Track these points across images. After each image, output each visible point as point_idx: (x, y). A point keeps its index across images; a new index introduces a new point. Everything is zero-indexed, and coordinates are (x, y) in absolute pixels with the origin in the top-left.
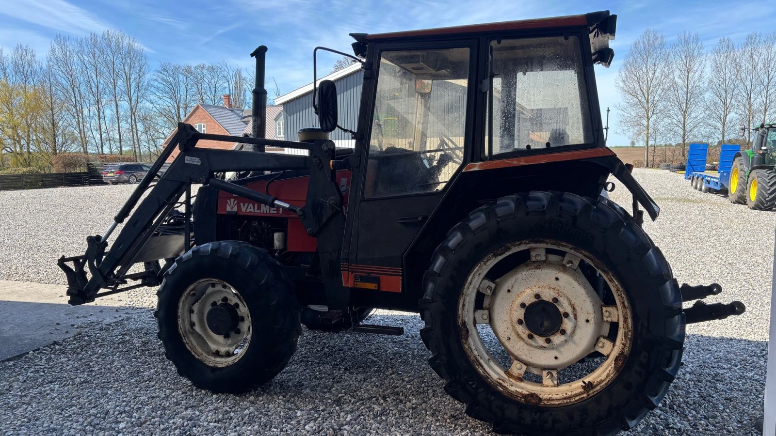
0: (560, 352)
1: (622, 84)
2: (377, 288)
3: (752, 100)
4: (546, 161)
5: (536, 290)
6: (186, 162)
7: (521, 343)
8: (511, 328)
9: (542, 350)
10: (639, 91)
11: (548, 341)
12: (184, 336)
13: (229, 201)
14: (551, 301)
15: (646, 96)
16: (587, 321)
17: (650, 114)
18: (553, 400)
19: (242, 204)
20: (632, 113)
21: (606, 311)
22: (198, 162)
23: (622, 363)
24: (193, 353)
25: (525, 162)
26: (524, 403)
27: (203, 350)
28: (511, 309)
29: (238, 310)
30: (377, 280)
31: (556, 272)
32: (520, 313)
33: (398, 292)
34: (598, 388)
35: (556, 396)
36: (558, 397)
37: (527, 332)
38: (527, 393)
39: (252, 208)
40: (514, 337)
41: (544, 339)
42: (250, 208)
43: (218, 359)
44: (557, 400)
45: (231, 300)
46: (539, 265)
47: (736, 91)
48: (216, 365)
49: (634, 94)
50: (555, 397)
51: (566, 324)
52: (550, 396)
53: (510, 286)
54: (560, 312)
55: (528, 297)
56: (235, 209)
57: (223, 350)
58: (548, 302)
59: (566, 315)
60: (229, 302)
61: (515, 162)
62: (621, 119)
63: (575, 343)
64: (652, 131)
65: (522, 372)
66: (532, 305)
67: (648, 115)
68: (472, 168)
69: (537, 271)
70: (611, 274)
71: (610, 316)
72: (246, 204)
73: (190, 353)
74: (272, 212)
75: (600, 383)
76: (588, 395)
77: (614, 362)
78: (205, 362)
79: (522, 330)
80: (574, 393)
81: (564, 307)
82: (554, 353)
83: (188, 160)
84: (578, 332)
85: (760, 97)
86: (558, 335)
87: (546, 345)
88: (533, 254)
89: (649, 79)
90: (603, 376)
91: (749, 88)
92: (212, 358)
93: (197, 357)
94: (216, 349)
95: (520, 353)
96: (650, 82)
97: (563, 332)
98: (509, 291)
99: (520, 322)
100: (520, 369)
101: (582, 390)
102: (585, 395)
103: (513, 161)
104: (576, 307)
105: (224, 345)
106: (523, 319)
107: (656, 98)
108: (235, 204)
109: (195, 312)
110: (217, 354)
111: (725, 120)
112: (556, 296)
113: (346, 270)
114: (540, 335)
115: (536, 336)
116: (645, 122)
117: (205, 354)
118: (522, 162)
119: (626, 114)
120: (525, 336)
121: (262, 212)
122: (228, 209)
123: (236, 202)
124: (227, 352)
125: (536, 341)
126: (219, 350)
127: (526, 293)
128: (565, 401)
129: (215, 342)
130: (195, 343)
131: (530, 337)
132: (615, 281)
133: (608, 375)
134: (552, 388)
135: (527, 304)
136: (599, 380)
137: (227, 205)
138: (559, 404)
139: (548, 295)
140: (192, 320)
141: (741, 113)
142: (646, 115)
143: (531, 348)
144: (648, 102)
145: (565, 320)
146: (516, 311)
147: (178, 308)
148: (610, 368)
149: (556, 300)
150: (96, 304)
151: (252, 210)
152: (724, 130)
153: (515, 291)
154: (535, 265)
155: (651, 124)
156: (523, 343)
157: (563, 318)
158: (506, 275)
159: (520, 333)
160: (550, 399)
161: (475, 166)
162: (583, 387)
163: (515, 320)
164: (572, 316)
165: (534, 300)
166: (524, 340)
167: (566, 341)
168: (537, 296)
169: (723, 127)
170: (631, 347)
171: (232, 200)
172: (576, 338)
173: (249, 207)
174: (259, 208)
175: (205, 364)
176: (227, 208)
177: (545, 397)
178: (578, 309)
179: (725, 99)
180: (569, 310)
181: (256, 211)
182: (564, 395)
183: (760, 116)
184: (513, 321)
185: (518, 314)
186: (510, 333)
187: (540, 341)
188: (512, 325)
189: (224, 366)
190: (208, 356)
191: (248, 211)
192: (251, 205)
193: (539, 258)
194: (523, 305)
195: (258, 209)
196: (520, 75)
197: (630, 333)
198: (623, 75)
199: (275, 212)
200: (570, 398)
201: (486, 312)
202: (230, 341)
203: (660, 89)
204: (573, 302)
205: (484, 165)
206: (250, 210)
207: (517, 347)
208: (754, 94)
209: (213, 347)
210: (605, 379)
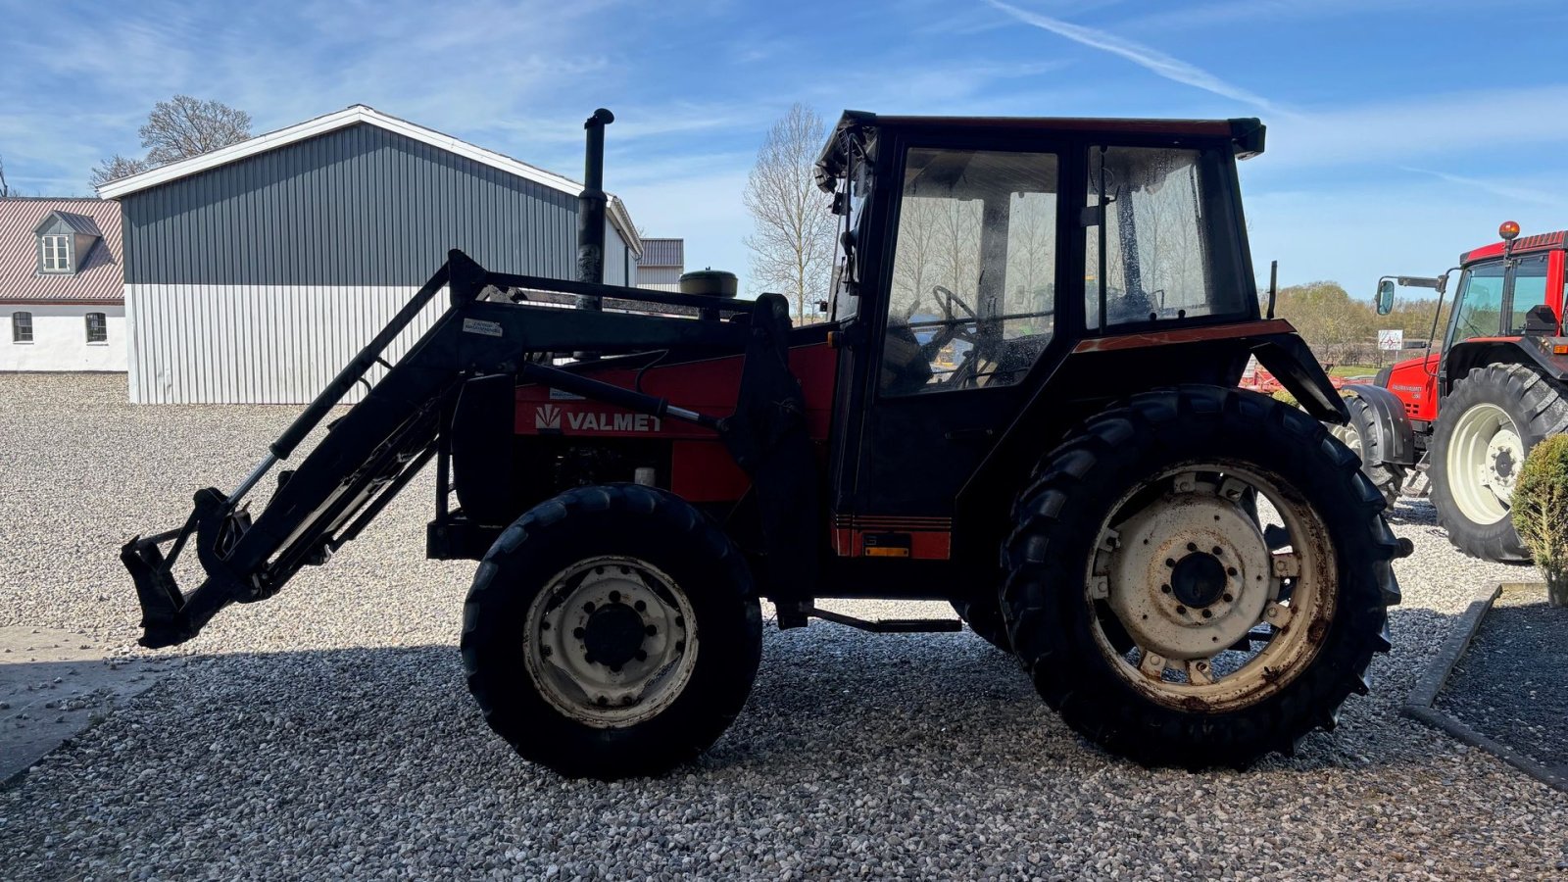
0: (1220, 629)
1: (755, 201)
2: (907, 555)
3: (959, 242)
4: (1200, 338)
5: (1188, 537)
6: (465, 329)
7: (1164, 623)
8: (1149, 599)
9: (1194, 630)
10: (785, 217)
11: (1207, 614)
12: (536, 677)
13: (540, 409)
14: (1211, 553)
15: (797, 226)
16: (1259, 578)
17: (804, 258)
18: (1222, 702)
19: (570, 416)
20: (774, 256)
21: (1280, 562)
22: (496, 331)
23: (1324, 633)
24: (558, 708)
25: (1171, 339)
26: (1187, 712)
27: (573, 701)
28: (1149, 570)
29: (642, 615)
30: (903, 541)
31: (1215, 508)
32: (1165, 576)
33: (943, 558)
34: (1292, 674)
35: (1226, 696)
36: (1229, 697)
37: (1176, 603)
38: (1183, 697)
39: (594, 421)
40: (1153, 613)
41: (1200, 611)
42: (591, 423)
43: (610, 714)
44: (1228, 701)
45: (627, 597)
46: (1189, 498)
47: (936, 226)
48: (611, 724)
49: (776, 221)
50: (1224, 697)
51: (1232, 586)
52: (1218, 697)
53: (1148, 534)
54: (1223, 568)
55: (1177, 550)
56: (556, 424)
57: (615, 694)
58: (1207, 554)
59: (1233, 572)
60: (622, 600)
61: (1155, 340)
62: (755, 266)
63: (1241, 613)
64: (809, 290)
65: (1159, 668)
66: (1184, 560)
67: (800, 260)
68: (1088, 347)
69: (1189, 508)
70: (1309, 505)
71: (1285, 569)
72: (581, 415)
73: (552, 707)
74: (638, 428)
75: (1288, 668)
76: (1279, 686)
77: (1306, 634)
78: (585, 723)
79: (1169, 602)
80: (1251, 687)
81: (1229, 560)
82: (1212, 632)
83: (470, 325)
84: (1246, 597)
85: (970, 237)
86: (1221, 604)
87: (1203, 620)
88: (1178, 482)
89: (800, 194)
90: (1292, 656)
91: (954, 221)
92: (597, 714)
93: (566, 714)
94: (599, 695)
95: (1162, 638)
96: (802, 200)
97: (1228, 598)
98: (1146, 542)
99: (1165, 589)
100: (1158, 664)
101: (1263, 681)
102: (1273, 688)
103: (1152, 337)
104: (1244, 559)
105: (613, 685)
106: (1169, 584)
107: (815, 230)
108: (554, 414)
109: (552, 628)
110: (603, 704)
111: (920, 274)
112: (1218, 544)
113: (845, 527)
114: (1195, 606)
115: (1189, 609)
116: (795, 272)
117: (579, 709)
118: (1165, 339)
119: (763, 257)
120: (1172, 611)
121: (616, 428)
122: (540, 424)
123: (556, 410)
124: (624, 698)
125: (1188, 617)
126: (605, 696)
127: (1174, 544)
128: (1246, 700)
129: (592, 682)
130: (556, 690)
131: (1181, 611)
132: (1314, 514)
133: (1300, 655)
134: (1211, 686)
135: (1176, 559)
136: (1285, 663)
137: (537, 417)
138: (1237, 706)
139: (1206, 543)
140: (544, 644)
141: (943, 263)
142: (797, 260)
143: (1180, 628)
144: (800, 237)
145: (1231, 580)
146: (1159, 572)
147: (524, 620)
148: (1300, 643)
149: (1217, 550)
150: (33, 660)
151: (595, 426)
152: (919, 291)
153: (1155, 541)
154: (1182, 498)
155: (806, 278)
156: (1167, 622)
157: (1228, 576)
158: (1134, 517)
159: (1166, 607)
160: (1219, 702)
161: (1092, 344)
162: (1264, 677)
163: (1157, 587)
164: (1240, 573)
165: (1187, 552)
166: (1170, 616)
167: (1230, 611)
168: (1191, 546)
169: (918, 288)
170: (1335, 608)
171: (548, 407)
172: (1243, 605)
173: (588, 420)
174: (610, 422)
175: (587, 726)
176: (537, 423)
177: (1211, 699)
178: (1246, 560)
179: (921, 239)
180: (1236, 564)
181: (602, 428)
182: (1238, 692)
183: (971, 270)
184: (1155, 588)
185: (1162, 576)
186: (1147, 608)
187: (1195, 615)
188: (1151, 596)
189: (631, 724)
190: (586, 711)
191: (585, 427)
192: (591, 417)
193: (1186, 488)
194: (1169, 562)
195: (606, 425)
196: (1014, 196)
197: (1334, 589)
198: (758, 184)
199: (646, 429)
200: (1247, 695)
201: (1104, 579)
202: (621, 677)
203: (819, 215)
204: (1239, 551)
205: (1108, 342)
206: (591, 426)
207: (1158, 629)
208: (963, 232)
209: (592, 692)
210: (1297, 661)
